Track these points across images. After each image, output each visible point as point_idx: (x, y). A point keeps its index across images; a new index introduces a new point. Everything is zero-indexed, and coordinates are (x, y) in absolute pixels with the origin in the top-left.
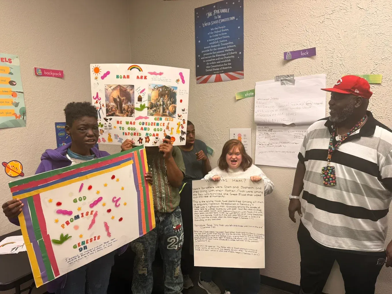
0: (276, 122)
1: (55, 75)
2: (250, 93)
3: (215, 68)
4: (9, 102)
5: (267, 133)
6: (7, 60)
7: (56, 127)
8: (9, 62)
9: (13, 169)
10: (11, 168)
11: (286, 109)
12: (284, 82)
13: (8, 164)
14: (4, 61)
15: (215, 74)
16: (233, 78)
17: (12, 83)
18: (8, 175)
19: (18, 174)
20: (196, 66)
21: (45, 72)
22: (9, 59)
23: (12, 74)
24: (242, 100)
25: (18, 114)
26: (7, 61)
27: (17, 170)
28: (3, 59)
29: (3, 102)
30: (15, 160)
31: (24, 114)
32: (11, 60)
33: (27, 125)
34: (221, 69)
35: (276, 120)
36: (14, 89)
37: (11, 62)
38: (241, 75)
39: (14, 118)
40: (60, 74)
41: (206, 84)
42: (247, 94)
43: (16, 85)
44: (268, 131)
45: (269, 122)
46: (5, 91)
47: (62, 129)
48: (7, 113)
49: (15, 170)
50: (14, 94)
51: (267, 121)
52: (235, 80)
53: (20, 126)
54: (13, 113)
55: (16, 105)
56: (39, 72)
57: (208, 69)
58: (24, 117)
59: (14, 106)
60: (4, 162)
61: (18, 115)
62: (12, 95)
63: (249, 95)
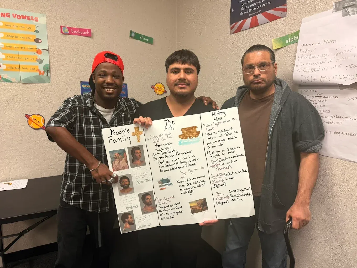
0: (327, 80)
1: (83, 34)
2: (294, 37)
3: (251, 8)
4: (33, 59)
5: (313, 99)
6: (33, 18)
7: (81, 86)
8: (36, 21)
9: (35, 122)
10: (33, 120)
11: (347, 58)
12: (349, 9)
13: (31, 117)
14: (30, 20)
15: (250, 17)
16: (272, 18)
17: (37, 41)
18: (30, 126)
19: (40, 127)
20: (231, 9)
21: (72, 31)
22: (36, 18)
23: (38, 32)
24: (282, 49)
25: (42, 70)
26: (34, 20)
27: (39, 123)
28: (29, 18)
29: (28, 59)
30: (38, 113)
31: (48, 71)
32: (37, 18)
33: (52, 82)
34: (258, 8)
35: (327, 78)
36: (39, 46)
37: (37, 21)
38: (282, 12)
39: (37, 74)
40: (88, 33)
41: (240, 32)
42: (289, 40)
43: (41, 42)
44: (314, 97)
45: (316, 81)
46: (30, 48)
47: (88, 88)
48: (31, 69)
49: (37, 123)
50: (39, 52)
51: (313, 80)
52: (274, 21)
53: (44, 82)
54: (37, 69)
55: (41, 62)
56: (65, 31)
57: (243, 11)
58: (48, 74)
59: (38, 63)
60: (26, 114)
61: (42, 72)
62: (37, 52)
63: (292, 40)
